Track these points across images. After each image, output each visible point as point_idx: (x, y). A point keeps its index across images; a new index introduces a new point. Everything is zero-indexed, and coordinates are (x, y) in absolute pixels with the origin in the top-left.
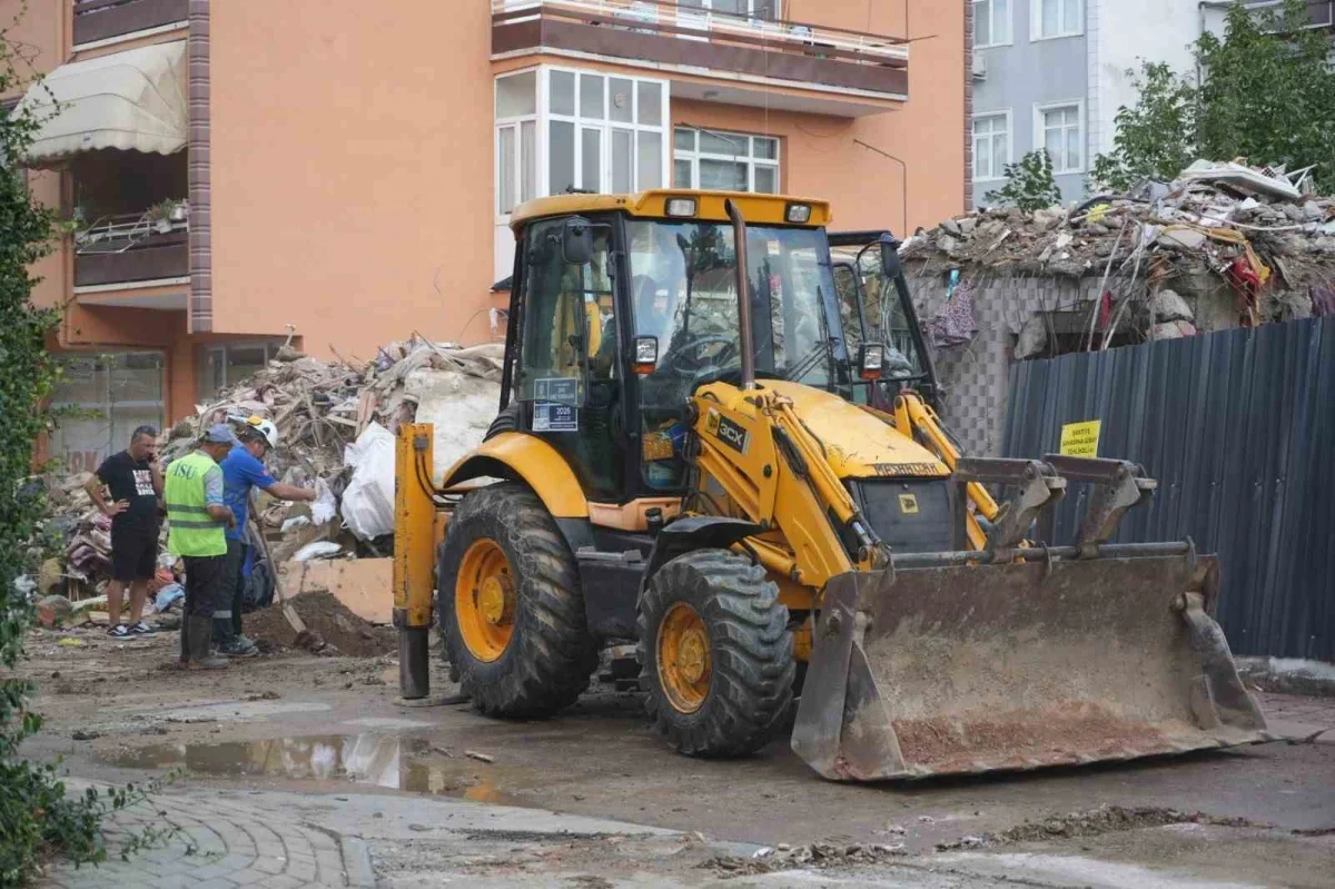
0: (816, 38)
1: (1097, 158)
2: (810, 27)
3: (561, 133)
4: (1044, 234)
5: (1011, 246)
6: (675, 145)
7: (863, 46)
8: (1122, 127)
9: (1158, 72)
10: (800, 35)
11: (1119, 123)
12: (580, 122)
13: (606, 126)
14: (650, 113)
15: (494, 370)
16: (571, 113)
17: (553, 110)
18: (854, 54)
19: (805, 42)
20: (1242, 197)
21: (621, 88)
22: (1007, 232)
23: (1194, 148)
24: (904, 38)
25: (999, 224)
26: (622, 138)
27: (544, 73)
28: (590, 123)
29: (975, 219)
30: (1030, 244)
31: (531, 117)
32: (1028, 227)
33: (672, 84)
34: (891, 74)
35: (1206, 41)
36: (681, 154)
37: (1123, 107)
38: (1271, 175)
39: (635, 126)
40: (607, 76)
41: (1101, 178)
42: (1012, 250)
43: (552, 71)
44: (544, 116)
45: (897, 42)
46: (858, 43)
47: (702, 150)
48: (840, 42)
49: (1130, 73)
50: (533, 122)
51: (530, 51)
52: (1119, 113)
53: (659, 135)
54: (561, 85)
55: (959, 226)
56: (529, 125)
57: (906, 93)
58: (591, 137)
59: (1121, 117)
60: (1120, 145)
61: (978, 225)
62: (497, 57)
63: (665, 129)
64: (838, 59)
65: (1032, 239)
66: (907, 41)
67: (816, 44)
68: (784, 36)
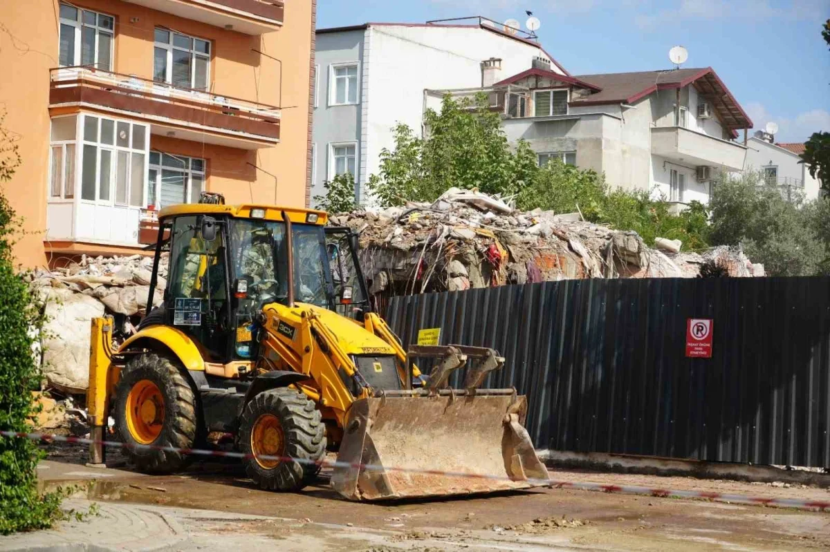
0: (230, 104)
1: (371, 176)
2: (225, 97)
3: (89, 152)
4: (385, 227)
5: (369, 232)
6: (151, 162)
7: (254, 110)
8: (383, 160)
9: (403, 129)
10: (220, 102)
11: (382, 157)
12: (100, 146)
13: (114, 149)
14: (139, 143)
15: (89, 289)
16: (95, 141)
17: (86, 139)
18: (250, 114)
19: (224, 106)
20: (485, 212)
21: (123, 127)
22: (366, 225)
23: (423, 174)
24: (278, 106)
25: (361, 220)
26: (122, 156)
27: (81, 117)
28: (106, 147)
29: (347, 217)
30: (378, 232)
31: (71, 142)
32: (377, 223)
33: (152, 126)
34: (270, 127)
35: (429, 114)
36: (155, 167)
37: (384, 149)
38: (496, 199)
39: (130, 149)
40: (116, 120)
41: (372, 187)
42: (368, 235)
43: (86, 117)
44: (80, 142)
45: (274, 108)
46: (252, 108)
47: (163, 164)
48: (244, 107)
49: (392, 130)
50: (74, 145)
51: (74, 104)
52: (382, 152)
53: (143, 155)
54: (90, 125)
55: (339, 220)
56: (71, 147)
57: (278, 138)
58: (106, 154)
59: (383, 154)
60: (382, 170)
61: (349, 220)
62: (52, 106)
63: (146, 152)
64: (241, 116)
65: (379, 229)
66: (280, 109)
67: (231, 108)
68: (211, 102)
